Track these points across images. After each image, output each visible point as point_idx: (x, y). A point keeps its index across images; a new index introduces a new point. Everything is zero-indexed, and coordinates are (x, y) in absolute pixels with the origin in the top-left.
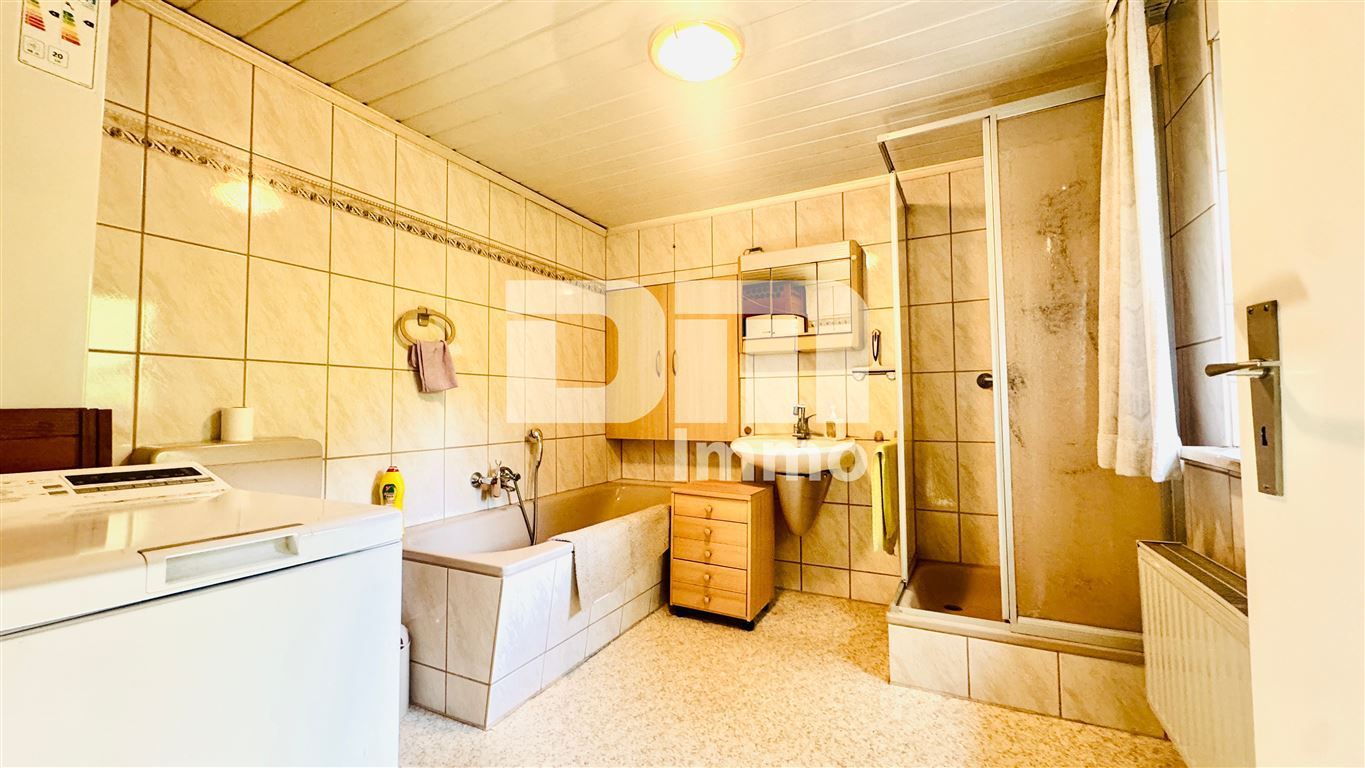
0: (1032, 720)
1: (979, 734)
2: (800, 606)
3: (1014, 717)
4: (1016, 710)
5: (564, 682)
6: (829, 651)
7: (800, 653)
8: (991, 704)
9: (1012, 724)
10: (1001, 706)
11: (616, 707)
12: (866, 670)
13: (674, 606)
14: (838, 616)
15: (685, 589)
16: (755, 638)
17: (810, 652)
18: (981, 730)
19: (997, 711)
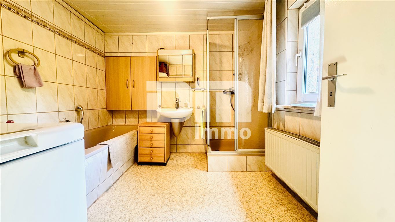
0: (241, 173)
1: (232, 179)
2: (177, 156)
3: (237, 173)
4: (237, 172)
5: (106, 194)
6: (190, 167)
7: (182, 169)
8: (232, 172)
9: (237, 175)
10: (234, 172)
11: (129, 197)
12: (201, 170)
13: (140, 162)
14: (189, 157)
15: (143, 156)
16: (167, 167)
17: (185, 168)
18: (232, 178)
19: (233, 173)
